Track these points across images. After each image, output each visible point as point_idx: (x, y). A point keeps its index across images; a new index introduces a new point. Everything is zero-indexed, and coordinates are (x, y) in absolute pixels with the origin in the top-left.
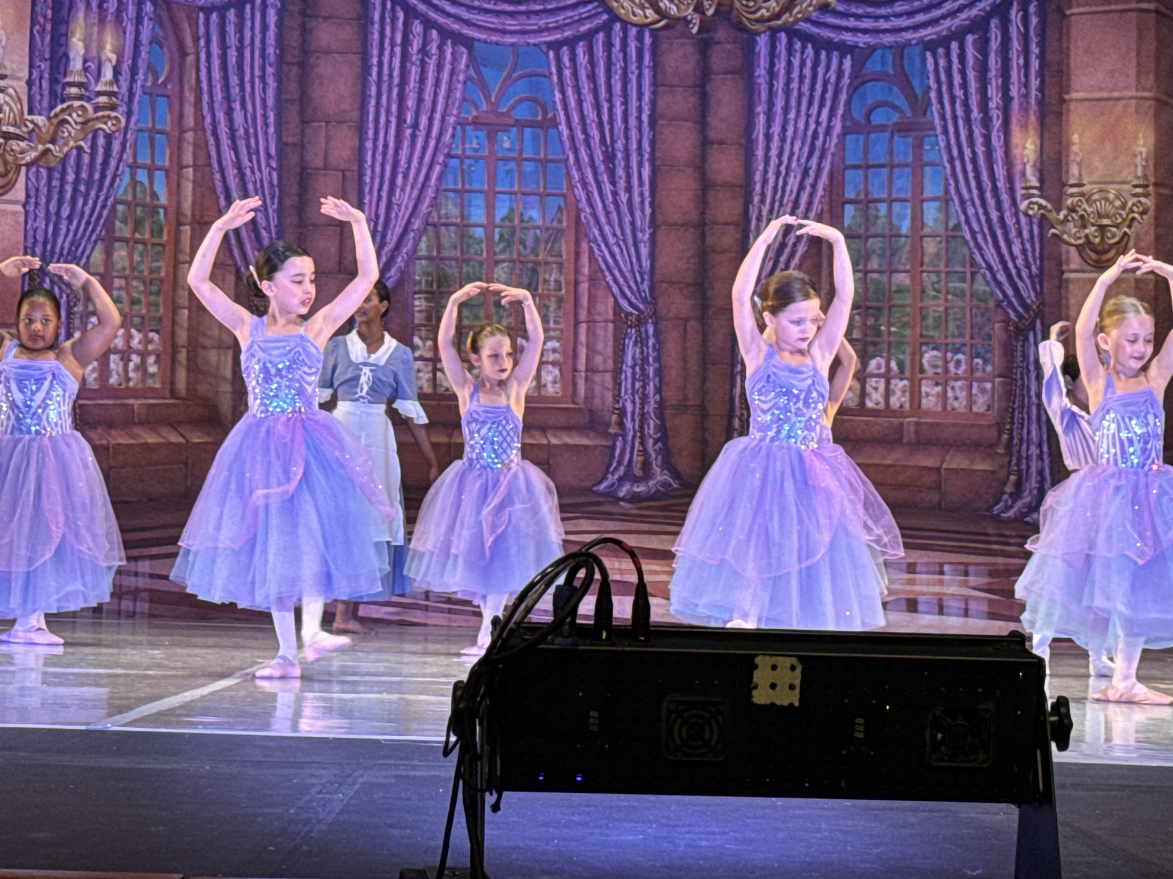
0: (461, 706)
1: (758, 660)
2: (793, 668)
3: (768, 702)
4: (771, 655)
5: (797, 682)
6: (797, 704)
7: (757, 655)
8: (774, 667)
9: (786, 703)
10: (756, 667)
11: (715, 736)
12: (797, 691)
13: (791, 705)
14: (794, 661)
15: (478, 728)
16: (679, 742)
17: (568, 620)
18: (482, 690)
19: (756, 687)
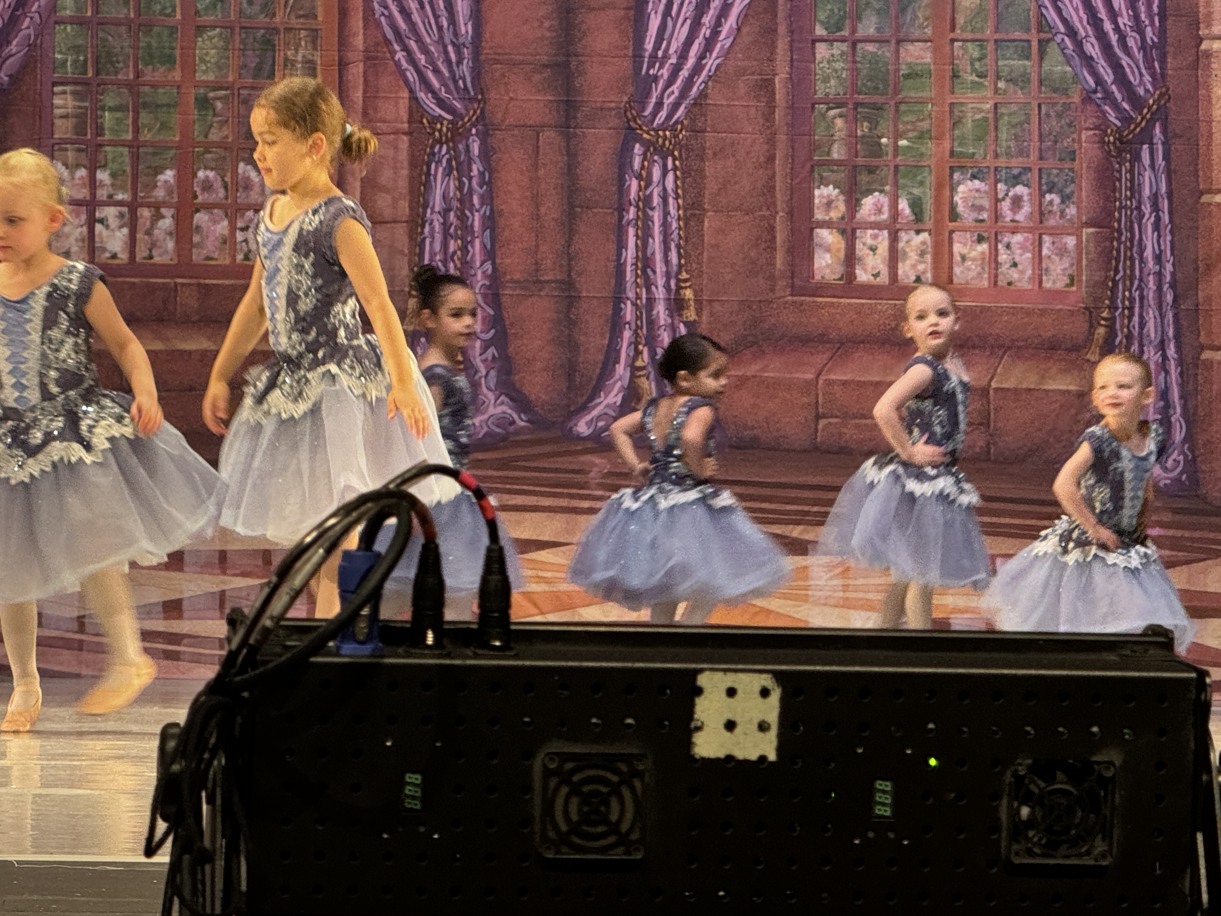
0: (176, 768)
1: (703, 680)
2: (765, 693)
3: (721, 754)
4: (725, 671)
5: (773, 717)
6: (772, 756)
7: (702, 671)
8: (731, 692)
9: (753, 756)
10: (699, 691)
11: (629, 815)
12: (773, 734)
13: (763, 759)
14: (766, 680)
15: (205, 807)
16: (564, 828)
17: (365, 612)
18: (213, 741)
19: (699, 729)
